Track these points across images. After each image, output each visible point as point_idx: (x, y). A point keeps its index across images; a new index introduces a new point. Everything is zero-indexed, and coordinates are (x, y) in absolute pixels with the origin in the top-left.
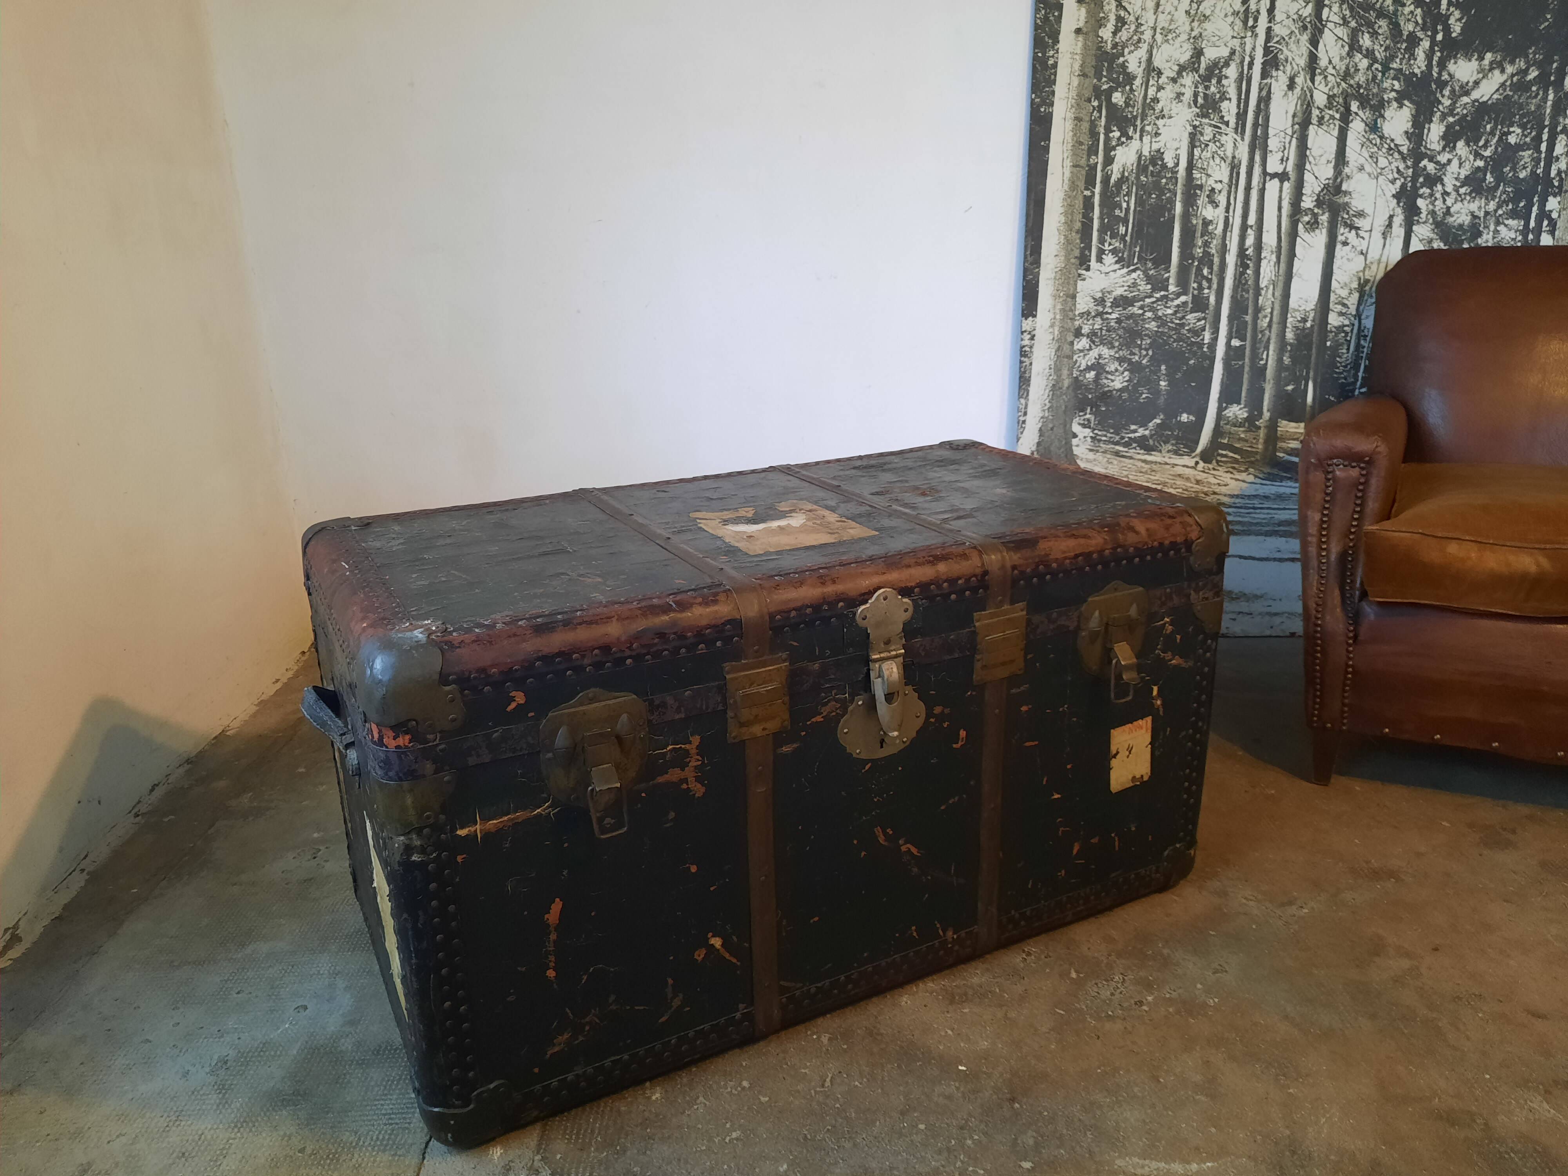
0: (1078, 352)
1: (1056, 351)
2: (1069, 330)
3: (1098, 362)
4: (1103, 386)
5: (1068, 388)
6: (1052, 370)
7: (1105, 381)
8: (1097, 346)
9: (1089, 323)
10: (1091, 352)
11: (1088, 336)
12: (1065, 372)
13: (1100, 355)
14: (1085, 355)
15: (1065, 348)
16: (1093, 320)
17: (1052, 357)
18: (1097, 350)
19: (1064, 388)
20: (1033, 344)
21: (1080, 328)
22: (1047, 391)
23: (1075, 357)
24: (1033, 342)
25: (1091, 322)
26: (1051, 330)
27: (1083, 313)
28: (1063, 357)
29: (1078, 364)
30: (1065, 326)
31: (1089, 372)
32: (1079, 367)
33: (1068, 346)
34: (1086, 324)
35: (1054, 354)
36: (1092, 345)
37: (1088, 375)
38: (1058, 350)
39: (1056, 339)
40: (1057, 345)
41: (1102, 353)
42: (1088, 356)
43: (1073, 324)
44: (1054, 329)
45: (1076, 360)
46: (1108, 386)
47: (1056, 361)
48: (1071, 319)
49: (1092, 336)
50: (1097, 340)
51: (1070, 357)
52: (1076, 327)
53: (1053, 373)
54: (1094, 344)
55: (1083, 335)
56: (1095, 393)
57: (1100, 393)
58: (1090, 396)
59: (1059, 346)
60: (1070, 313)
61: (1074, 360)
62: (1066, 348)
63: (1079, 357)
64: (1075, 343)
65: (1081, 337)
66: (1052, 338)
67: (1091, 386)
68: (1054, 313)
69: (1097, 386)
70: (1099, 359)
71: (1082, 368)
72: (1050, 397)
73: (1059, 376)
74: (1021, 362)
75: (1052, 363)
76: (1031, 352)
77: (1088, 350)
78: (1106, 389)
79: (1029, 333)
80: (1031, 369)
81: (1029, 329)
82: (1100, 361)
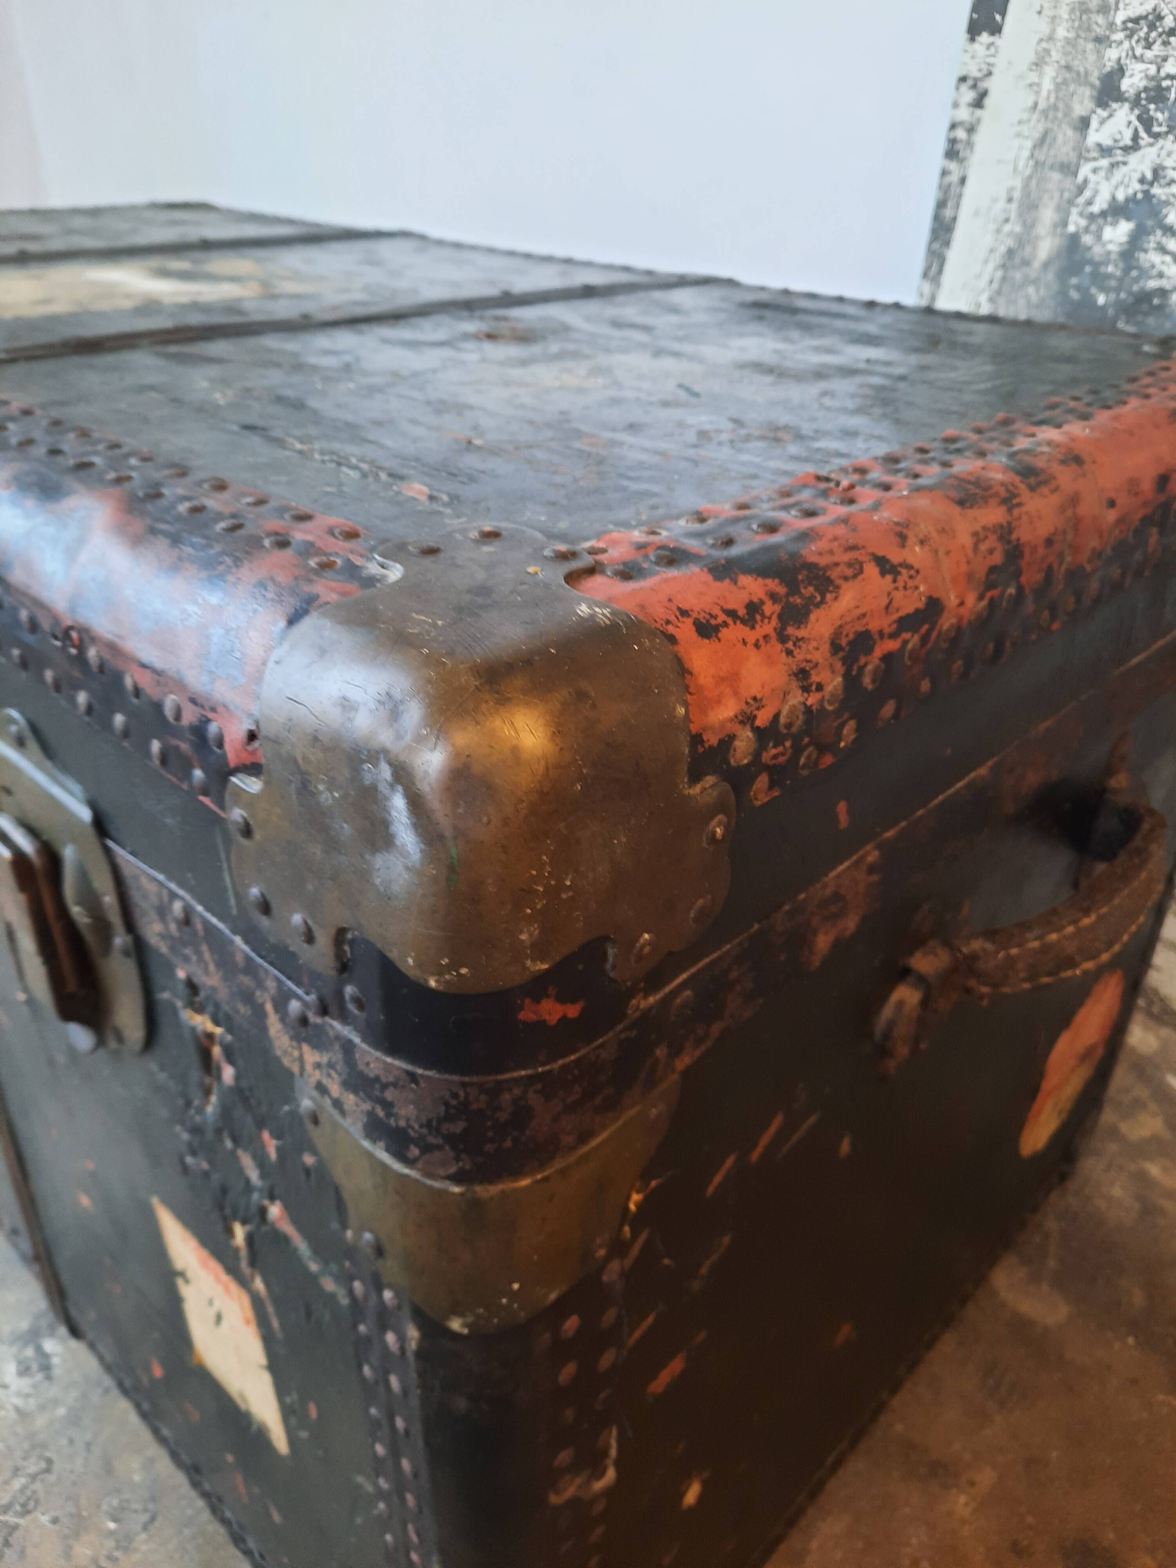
0: (1094, 154)
1: (1035, 147)
2: (1081, 79)
3: (1146, 193)
4: (1144, 273)
5: (1046, 265)
6: (1014, 206)
7: (1155, 258)
8: (1157, 136)
9: (1149, 54)
10: (1134, 159)
11: (1136, 102)
12: (1048, 215)
13: (1158, 171)
14: (1113, 166)
15: (1060, 139)
16: (1166, 43)
17: (1021, 164)
18: (1153, 151)
19: (1036, 265)
20: (979, 120)
21: (1120, 70)
22: (991, 266)
23: (1085, 170)
24: (979, 112)
25: (1157, 49)
26: (1033, 77)
27: (1136, 20)
28: (1052, 168)
29: (1087, 194)
30: (1076, 63)
31: (1114, 224)
32: (1090, 203)
33: (1070, 133)
34: (1141, 59)
35: (1026, 153)
36: (1143, 134)
37: (1108, 233)
38: (1043, 141)
39: (1042, 105)
40: (1041, 127)
41: (1168, 163)
42: (1124, 169)
43: (1100, 56)
44: (1041, 76)
45: (1086, 181)
46: (1161, 275)
47: (1030, 177)
48: (1098, 40)
49: (1150, 100)
50: (1159, 116)
51: (1069, 169)
52: (1110, 65)
53: (1013, 217)
54: (1148, 131)
55: (1120, 98)
56: (1118, 290)
57: (1130, 293)
58: (1101, 300)
59: (1046, 134)
60: (1100, 19)
61: (1080, 178)
62: (1066, 134)
63: (1095, 171)
64: (1094, 123)
65: (1114, 105)
66: (1030, 103)
67: (1110, 269)
68: (1054, 18)
69: (1127, 270)
70: (1151, 184)
71: (1096, 209)
72: (995, 285)
73: (1029, 226)
74: (944, 173)
75: (1018, 183)
76: (970, 144)
77: (1126, 149)
78: (1152, 284)
79: (974, 87)
80: (960, 196)
81: (975, 73)
82: (1156, 190)
